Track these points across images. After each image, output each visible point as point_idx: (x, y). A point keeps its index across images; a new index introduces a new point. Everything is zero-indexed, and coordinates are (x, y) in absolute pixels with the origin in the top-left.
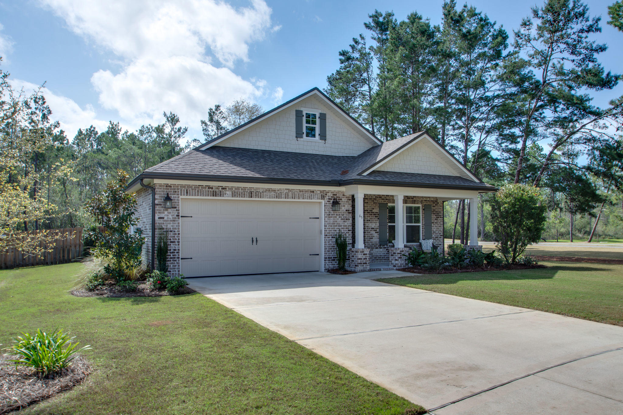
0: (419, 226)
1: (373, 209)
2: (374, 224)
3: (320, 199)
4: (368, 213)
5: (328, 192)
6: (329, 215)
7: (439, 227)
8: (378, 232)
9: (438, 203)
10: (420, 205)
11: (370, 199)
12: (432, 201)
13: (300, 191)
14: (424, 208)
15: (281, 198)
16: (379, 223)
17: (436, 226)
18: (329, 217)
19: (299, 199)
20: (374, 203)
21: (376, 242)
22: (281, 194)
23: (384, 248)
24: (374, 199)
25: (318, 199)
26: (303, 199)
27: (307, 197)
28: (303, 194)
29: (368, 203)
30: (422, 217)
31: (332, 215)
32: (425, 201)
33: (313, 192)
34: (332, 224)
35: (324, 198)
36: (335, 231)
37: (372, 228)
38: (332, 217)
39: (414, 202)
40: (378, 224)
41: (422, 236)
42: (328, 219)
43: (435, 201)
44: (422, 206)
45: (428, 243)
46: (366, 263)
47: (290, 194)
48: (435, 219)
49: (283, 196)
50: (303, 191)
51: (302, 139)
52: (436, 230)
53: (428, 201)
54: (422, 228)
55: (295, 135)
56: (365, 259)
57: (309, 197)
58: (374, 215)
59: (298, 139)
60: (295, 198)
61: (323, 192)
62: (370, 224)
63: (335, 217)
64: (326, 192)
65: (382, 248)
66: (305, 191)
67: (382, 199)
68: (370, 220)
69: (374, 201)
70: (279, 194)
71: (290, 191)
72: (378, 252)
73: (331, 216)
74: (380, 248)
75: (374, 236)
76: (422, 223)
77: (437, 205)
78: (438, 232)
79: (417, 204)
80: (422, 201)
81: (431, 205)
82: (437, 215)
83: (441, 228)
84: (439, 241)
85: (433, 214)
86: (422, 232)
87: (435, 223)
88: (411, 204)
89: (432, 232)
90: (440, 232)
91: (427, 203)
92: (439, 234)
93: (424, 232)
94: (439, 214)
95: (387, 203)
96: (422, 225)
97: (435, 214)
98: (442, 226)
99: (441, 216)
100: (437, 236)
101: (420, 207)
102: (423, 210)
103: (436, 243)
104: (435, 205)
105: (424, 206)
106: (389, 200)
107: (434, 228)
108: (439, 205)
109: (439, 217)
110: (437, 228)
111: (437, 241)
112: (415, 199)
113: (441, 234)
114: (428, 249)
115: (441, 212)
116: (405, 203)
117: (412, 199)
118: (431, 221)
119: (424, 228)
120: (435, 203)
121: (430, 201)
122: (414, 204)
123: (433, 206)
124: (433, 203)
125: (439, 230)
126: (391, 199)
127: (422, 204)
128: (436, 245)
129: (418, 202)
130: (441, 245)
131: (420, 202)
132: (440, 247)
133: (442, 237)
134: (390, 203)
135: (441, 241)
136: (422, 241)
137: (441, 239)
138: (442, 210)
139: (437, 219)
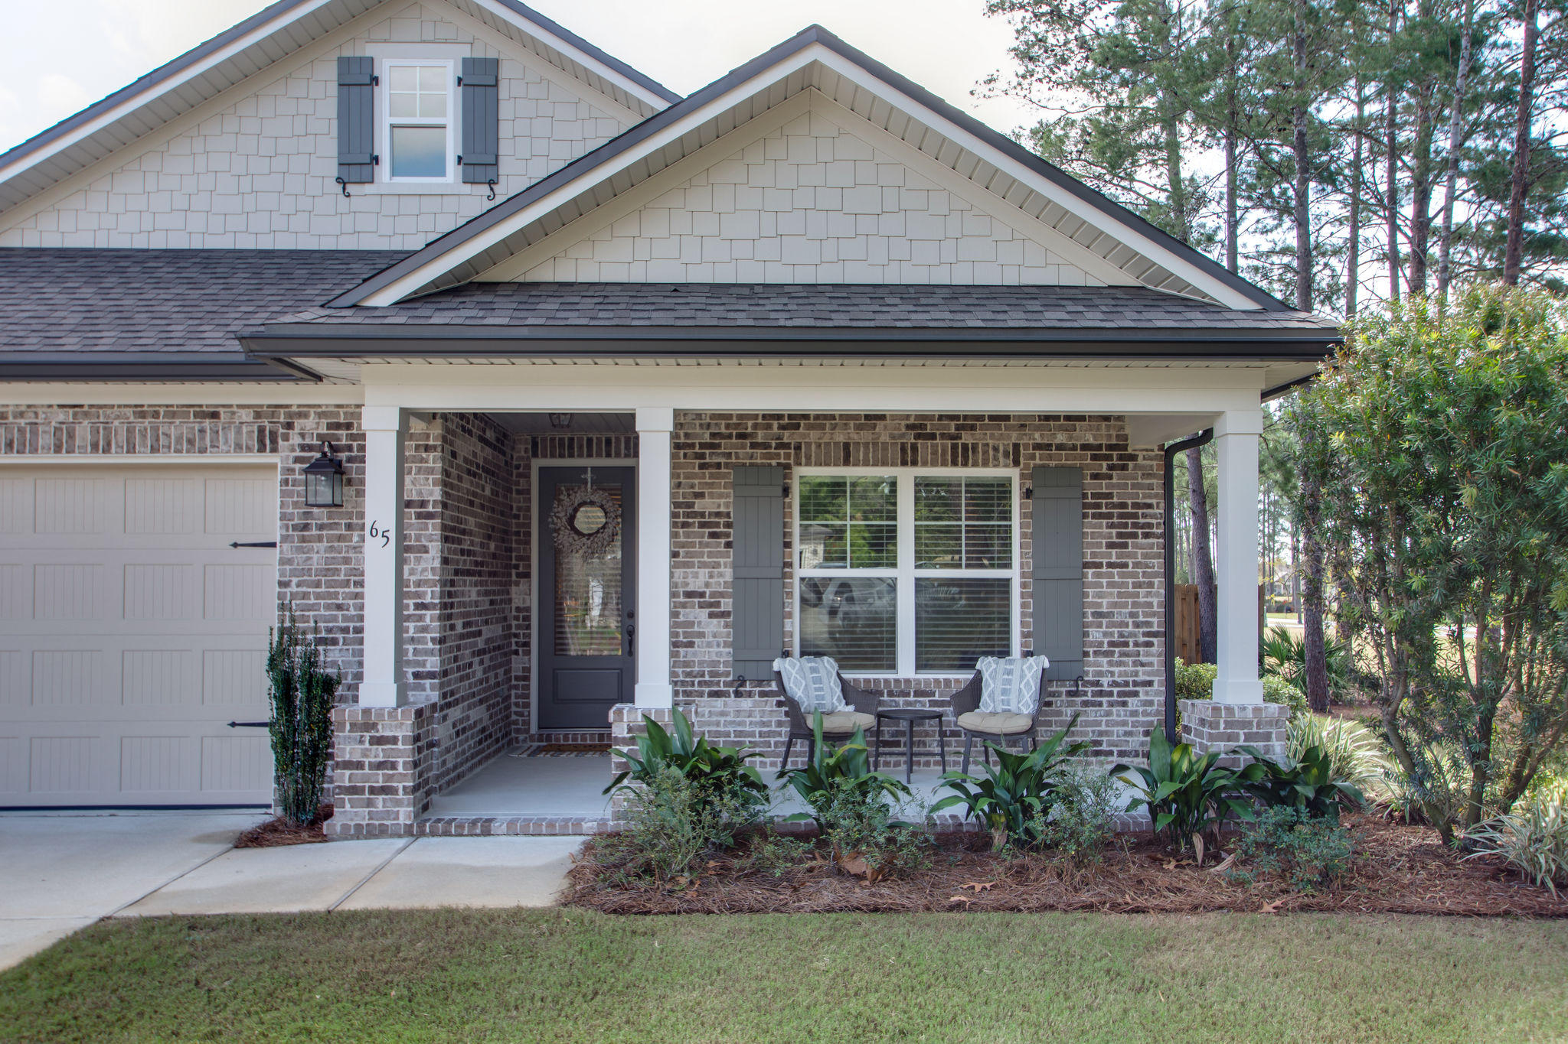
0: (1006, 583)
1: (701, 495)
2: (704, 573)
3: (249, 449)
5: (303, 415)
6: (306, 527)
7: (1137, 585)
8: (724, 614)
9: (1133, 458)
10: (1013, 473)
11: (678, 447)
12: (1085, 447)
13: (142, 415)
14: (1029, 484)
15: (34, 450)
16: (735, 566)
17: (1111, 585)
18: (303, 540)
19: (132, 449)
20: (702, 466)
21: (716, 663)
22: (34, 433)
23: (763, 694)
24: (702, 446)
25: (238, 447)
26: (154, 450)
27: (179, 440)
28: (155, 429)
30: (1023, 535)
31: (321, 527)
32: (1038, 447)
33: (215, 415)
34: (319, 572)
35: (274, 441)
36: (339, 607)
37: (689, 595)
38: (320, 539)
39: (962, 455)
40: (728, 574)
41: (1024, 635)
42: (300, 550)
43: (1110, 447)
44: (1023, 476)
46: (384, 790)
47: (83, 431)
48: (1111, 545)
49: (45, 439)
50: (156, 415)
51: (368, 188)
52: (1115, 605)
53: (1060, 447)
54: (1022, 595)
55: (334, 170)
56: (380, 766)
57: (190, 442)
58: (702, 525)
59: (350, 188)
60: (107, 450)
61: (273, 414)
62: (679, 573)
63: (340, 538)
64: (290, 415)
65: (750, 694)
66: (167, 414)
67: (753, 446)
68: (675, 555)
69: (702, 456)
70: (21, 431)
71: (86, 415)
73: (314, 532)
74: (738, 694)
75: (701, 635)
76: (1022, 566)
77: (1124, 468)
78: (1132, 615)
79: (985, 464)
80: (1016, 446)
81: (1081, 468)
82: (1126, 525)
83: (1148, 594)
84: (1135, 663)
85: (1094, 516)
86: (1023, 615)
87: (1110, 565)
88: (944, 464)
89: (1084, 615)
90: (1146, 615)
91: (1050, 457)
92: (1137, 625)
93: (1032, 615)
94: (1135, 516)
95: (788, 467)
96: (1023, 575)
97: (1109, 516)
98: (1156, 581)
99: (1150, 526)
100: (1121, 635)
101: (1010, 479)
102: (1028, 494)
103: (1112, 674)
104: (1111, 468)
105: (1031, 476)
106: (798, 447)
107: (1100, 595)
108: (1135, 467)
109: (1134, 536)
110: (1120, 595)
111: (1120, 664)
112: (970, 441)
113: (1148, 624)
114: (1013, 707)
115: (1150, 506)
116: (904, 463)
117: (949, 442)
118: (1083, 555)
119: (1032, 595)
120: (1108, 458)
121: (1074, 448)
122: (965, 464)
123: (1095, 476)
124: (1094, 458)
125: (1135, 605)
126: (808, 445)
127: (1016, 463)
128: (1115, 684)
129: (996, 449)
130: (1150, 683)
131: (1006, 454)
132: (1142, 697)
133: (1155, 640)
134: (808, 464)
135: (1151, 664)
136: (987, 665)
137: (1148, 655)
138: (1156, 496)
139: (1125, 546)
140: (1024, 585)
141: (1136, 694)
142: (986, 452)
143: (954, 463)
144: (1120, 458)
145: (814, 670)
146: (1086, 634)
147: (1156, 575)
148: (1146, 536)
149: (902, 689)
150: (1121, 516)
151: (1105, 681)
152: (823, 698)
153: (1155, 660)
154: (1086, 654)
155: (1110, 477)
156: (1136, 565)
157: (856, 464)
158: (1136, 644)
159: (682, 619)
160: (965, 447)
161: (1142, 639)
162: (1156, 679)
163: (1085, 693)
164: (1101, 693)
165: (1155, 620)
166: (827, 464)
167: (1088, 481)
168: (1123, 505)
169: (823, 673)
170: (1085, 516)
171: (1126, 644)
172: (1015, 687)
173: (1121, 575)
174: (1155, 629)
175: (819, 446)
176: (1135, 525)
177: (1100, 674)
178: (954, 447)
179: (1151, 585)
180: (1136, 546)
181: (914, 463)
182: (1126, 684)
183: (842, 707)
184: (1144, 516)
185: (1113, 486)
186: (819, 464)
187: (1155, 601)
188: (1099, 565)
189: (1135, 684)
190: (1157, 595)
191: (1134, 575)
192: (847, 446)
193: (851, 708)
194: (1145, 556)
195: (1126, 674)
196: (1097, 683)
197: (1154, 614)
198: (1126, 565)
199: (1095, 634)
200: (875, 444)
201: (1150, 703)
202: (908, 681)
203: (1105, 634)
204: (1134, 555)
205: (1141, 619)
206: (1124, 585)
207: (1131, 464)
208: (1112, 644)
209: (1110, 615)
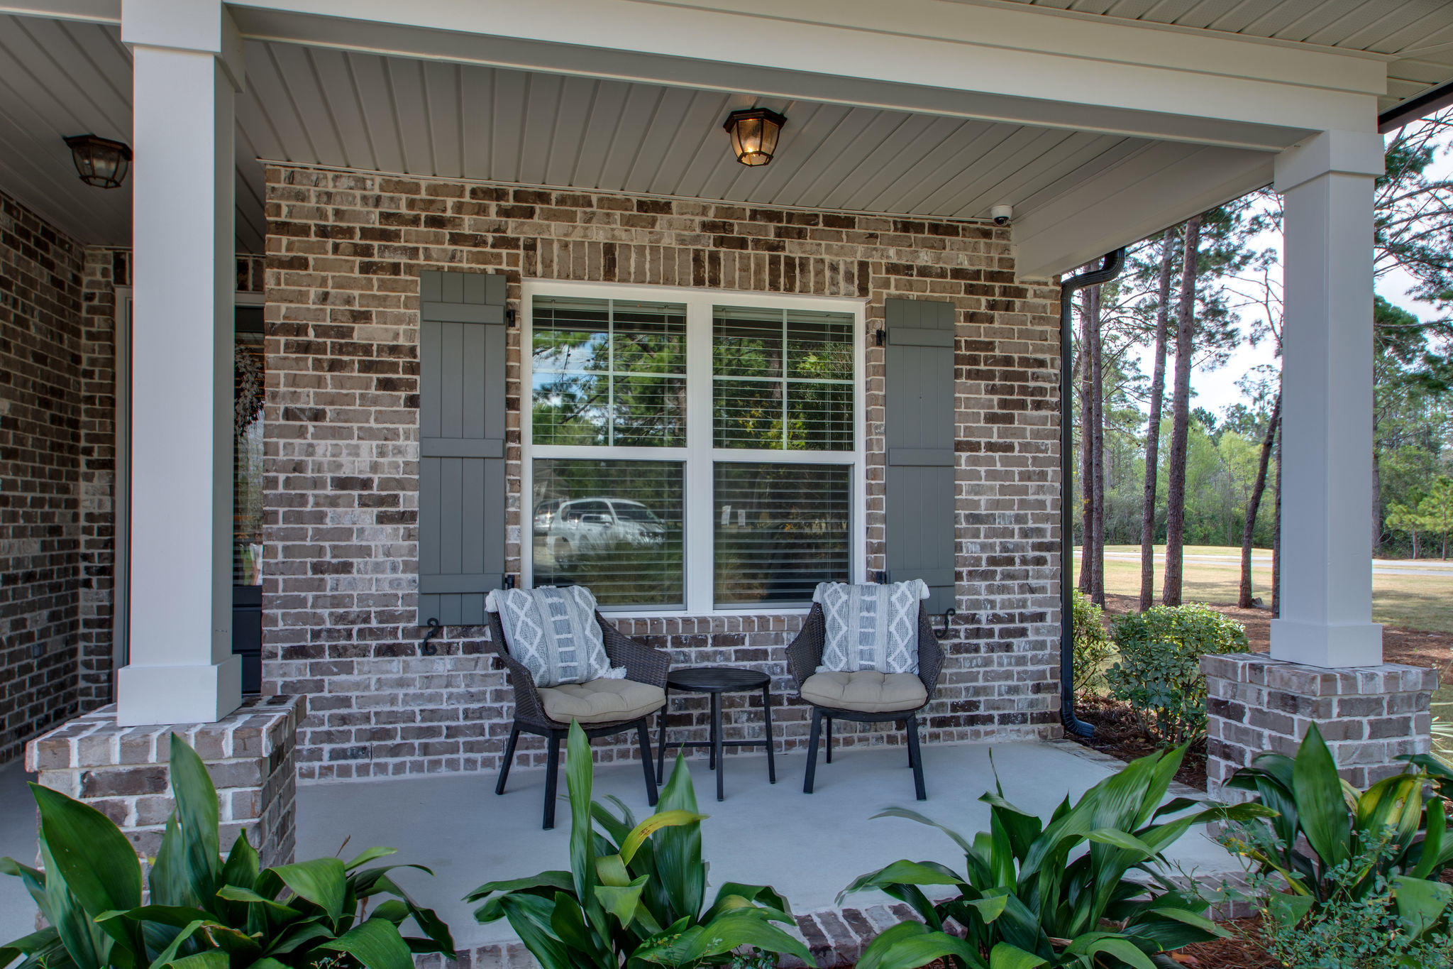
0: (843, 472)
1: (364, 317)
2: (368, 450)
4: (306, 348)
7: (1026, 476)
8: (404, 517)
9: (1021, 293)
10: (855, 307)
11: (323, 232)
12: (958, 273)
14: (880, 324)
16: (423, 438)
17: (992, 475)
20: (366, 268)
21: (388, 599)
23: (471, 648)
24: (366, 233)
29: (303, 264)
30: (870, 400)
32: (893, 269)
37: (342, 483)
39: (785, 276)
40: (412, 450)
41: (871, 548)
43: (992, 276)
44: (870, 312)
45: (880, 614)
48: (991, 418)
52: (996, 504)
53: (924, 272)
54: (870, 490)
58: (367, 367)
62: (324, 447)
65: (449, 649)
67: (455, 239)
68: (318, 416)
69: (367, 251)
72: (401, 683)
74: (428, 650)
75: (365, 551)
76: (869, 445)
77: (1008, 307)
78: (1020, 519)
79: (819, 291)
80: (863, 266)
81: (952, 304)
82: (1010, 390)
83: (1040, 490)
84: (1023, 589)
85: (970, 375)
86: (870, 518)
87: (991, 447)
88: (759, 287)
89: (956, 519)
90: (1037, 519)
91: (910, 286)
92: (1025, 533)
93: (885, 519)
94: (1022, 377)
95: (513, 277)
96: (870, 459)
97: (989, 375)
98: (1050, 470)
99: (1042, 391)
100: (1005, 548)
101: (851, 316)
102: (880, 338)
103: (993, 604)
104: (992, 306)
105: (885, 313)
106: (531, 246)
107: (977, 490)
108: (1024, 307)
109: (1022, 405)
110: (1003, 490)
111: (1003, 589)
112: (797, 255)
113: (1040, 532)
114: (878, 663)
115: (1041, 363)
116: (699, 282)
117: (766, 254)
118: (955, 431)
119: (884, 489)
120: (988, 291)
121: (942, 274)
122: (790, 289)
123: (971, 317)
124: (971, 290)
125: (1023, 504)
126: (548, 243)
127: (863, 291)
128: (996, 619)
129: (834, 268)
130: (1041, 617)
131: (849, 277)
132: (1032, 637)
133: (1048, 555)
134: (547, 275)
135: (1042, 589)
136: (828, 594)
137: (1039, 576)
138: (1050, 349)
139: (1010, 419)
140: (870, 474)
141: (1023, 633)
142: (819, 273)
143: (774, 286)
144: (1005, 292)
145: (556, 609)
146: (958, 547)
147: (1049, 462)
148: (1038, 406)
149: (694, 634)
150: (1006, 376)
151: (983, 614)
152: (572, 656)
153: (1047, 583)
154: (958, 576)
155: (991, 320)
156: (1025, 447)
157: (625, 280)
158: (1024, 561)
159: (329, 524)
160: (790, 263)
161: (1031, 554)
162: (1049, 610)
163: (956, 634)
164: (977, 633)
165: (1048, 526)
166: (579, 277)
167: (961, 323)
168: (1008, 361)
169: (572, 615)
170: (957, 374)
171: (1010, 561)
172: (880, 630)
173: (1005, 462)
174: (1048, 539)
175: (565, 246)
176: (1023, 390)
177: (976, 604)
178: (774, 262)
179: (1043, 476)
180: (1025, 420)
181: (715, 282)
182: (1011, 618)
183: (604, 671)
184: (1036, 377)
185: (995, 332)
186: (565, 276)
187: (1048, 499)
188: (975, 447)
189: (1023, 618)
190: (1051, 490)
191: (1021, 462)
192: (609, 249)
193: (620, 673)
194: (1036, 434)
195: (1010, 604)
196: (973, 619)
197: (1047, 518)
198: (1010, 448)
199: (970, 547)
200: (654, 250)
201: (1041, 645)
202: (703, 621)
203: (984, 547)
204: (1021, 433)
205: (1031, 525)
206: (1008, 476)
207: (1018, 302)
208: (993, 561)
209: (989, 519)
